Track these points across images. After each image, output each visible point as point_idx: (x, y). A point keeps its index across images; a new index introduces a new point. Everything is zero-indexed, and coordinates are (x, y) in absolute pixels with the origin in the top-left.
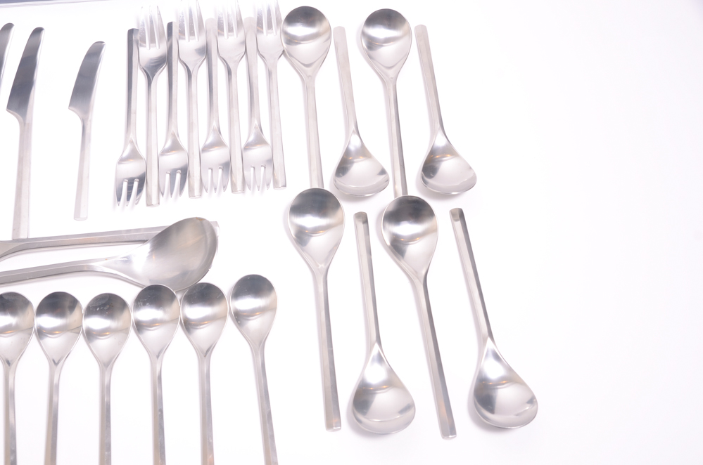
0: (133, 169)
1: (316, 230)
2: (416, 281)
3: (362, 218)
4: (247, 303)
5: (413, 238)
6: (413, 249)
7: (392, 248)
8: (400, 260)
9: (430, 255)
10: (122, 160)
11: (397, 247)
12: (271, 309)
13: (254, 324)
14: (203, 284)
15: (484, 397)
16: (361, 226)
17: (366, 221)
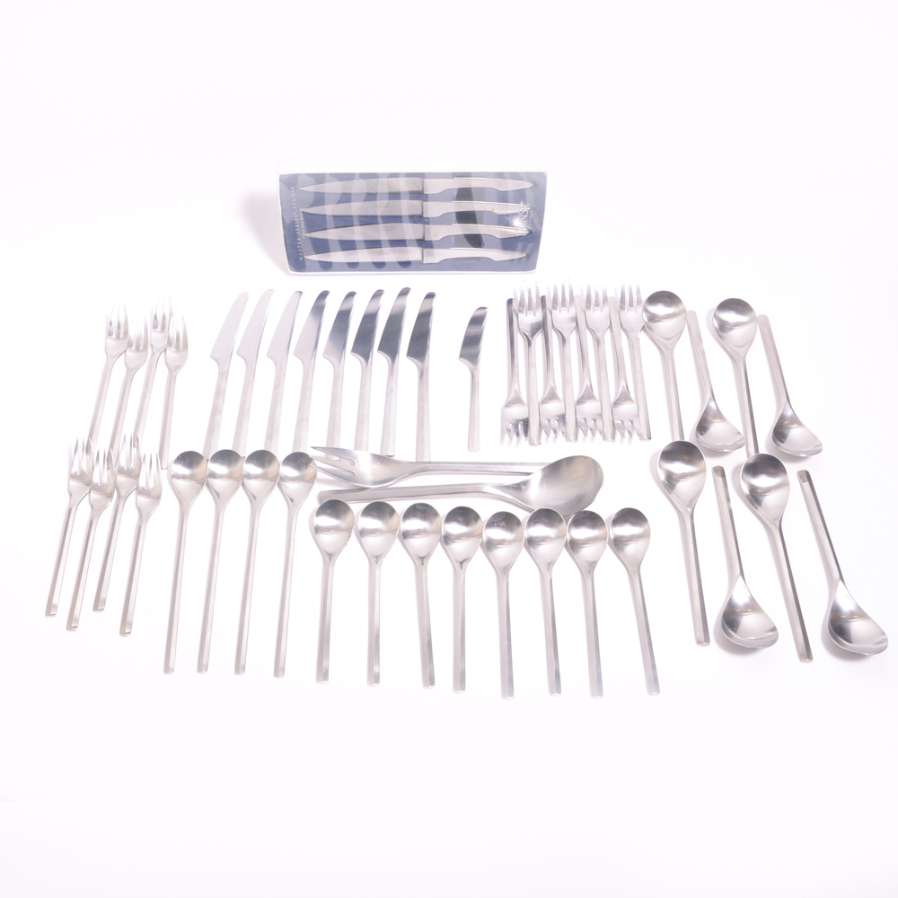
0: (518, 412)
1: (684, 476)
2: (772, 527)
3: (720, 471)
4: (626, 530)
5: (769, 490)
6: (769, 500)
7: (750, 497)
8: (756, 508)
9: (783, 506)
10: (508, 405)
11: (755, 498)
12: (645, 536)
13: (631, 549)
14: (586, 512)
15: (838, 628)
16: (720, 479)
17: (723, 475)
